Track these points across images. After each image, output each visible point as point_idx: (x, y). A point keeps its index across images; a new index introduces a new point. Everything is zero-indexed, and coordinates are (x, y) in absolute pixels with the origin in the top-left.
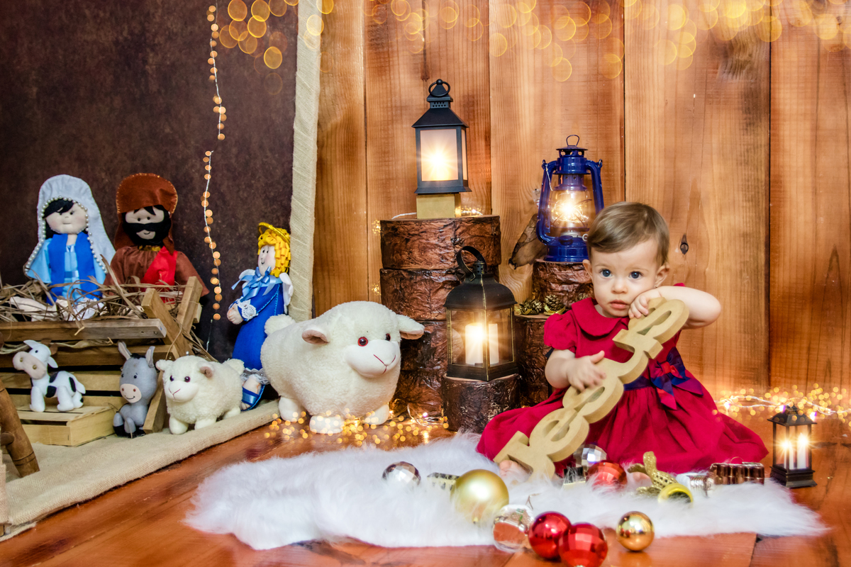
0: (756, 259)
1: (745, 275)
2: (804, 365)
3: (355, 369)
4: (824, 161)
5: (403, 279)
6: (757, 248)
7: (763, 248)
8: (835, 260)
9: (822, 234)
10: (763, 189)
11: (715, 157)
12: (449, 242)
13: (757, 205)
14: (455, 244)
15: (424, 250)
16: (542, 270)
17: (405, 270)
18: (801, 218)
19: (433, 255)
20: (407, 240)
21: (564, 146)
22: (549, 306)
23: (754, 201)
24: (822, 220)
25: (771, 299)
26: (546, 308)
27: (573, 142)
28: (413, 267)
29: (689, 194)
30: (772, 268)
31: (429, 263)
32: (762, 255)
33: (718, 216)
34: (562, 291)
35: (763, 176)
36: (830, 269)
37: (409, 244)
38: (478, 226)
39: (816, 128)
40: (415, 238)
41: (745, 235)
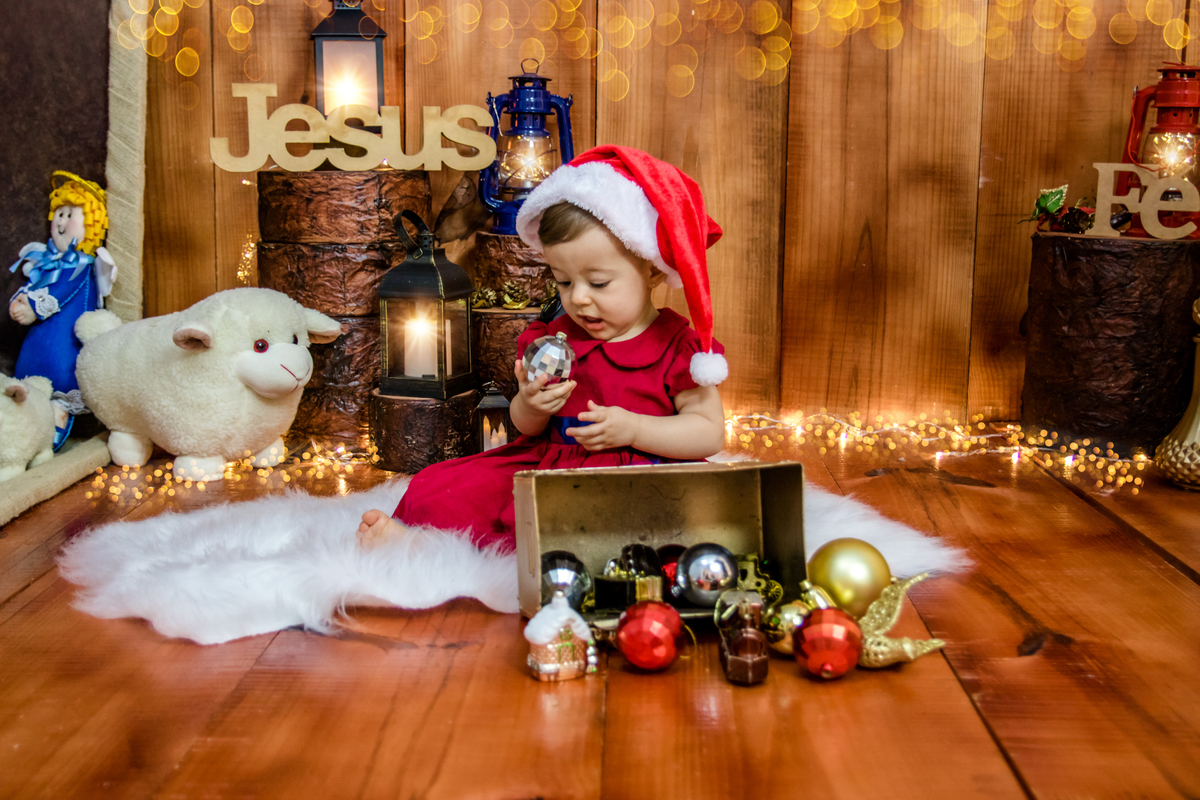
0: (768, 235)
1: (753, 256)
2: (825, 374)
3: (250, 386)
4: (856, 108)
5: (302, 257)
6: (770, 220)
7: (776, 221)
8: (866, 237)
9: (852, 204)
10: (778, 145)
11: (718, 97)
12: (371, 204)
13: (771, 163)
14: (379, 208)
15: (334, 214)
16: (494, 246)
17: (306, 245)
18: (826, 183)
19: (348, 222)
20: (309, 201)
21: (518, 73)
22: (511, 296)
23: (765, 157)
24: (852, 185)
25: (785, 288)
26: (507, 299)
27: (530, 68)
28: (319, 239)
29: (682, 145)
30: (787, 248)
31: (342, 234)
32: (776, 230)
33: (721, 177)
34: (523, 276)
35: (779, 125)
36: (861, 249)
37: (312, 206)
38: (409, 182)
39: (848, 64)
40: (321, 198)
41: (754, 204)
